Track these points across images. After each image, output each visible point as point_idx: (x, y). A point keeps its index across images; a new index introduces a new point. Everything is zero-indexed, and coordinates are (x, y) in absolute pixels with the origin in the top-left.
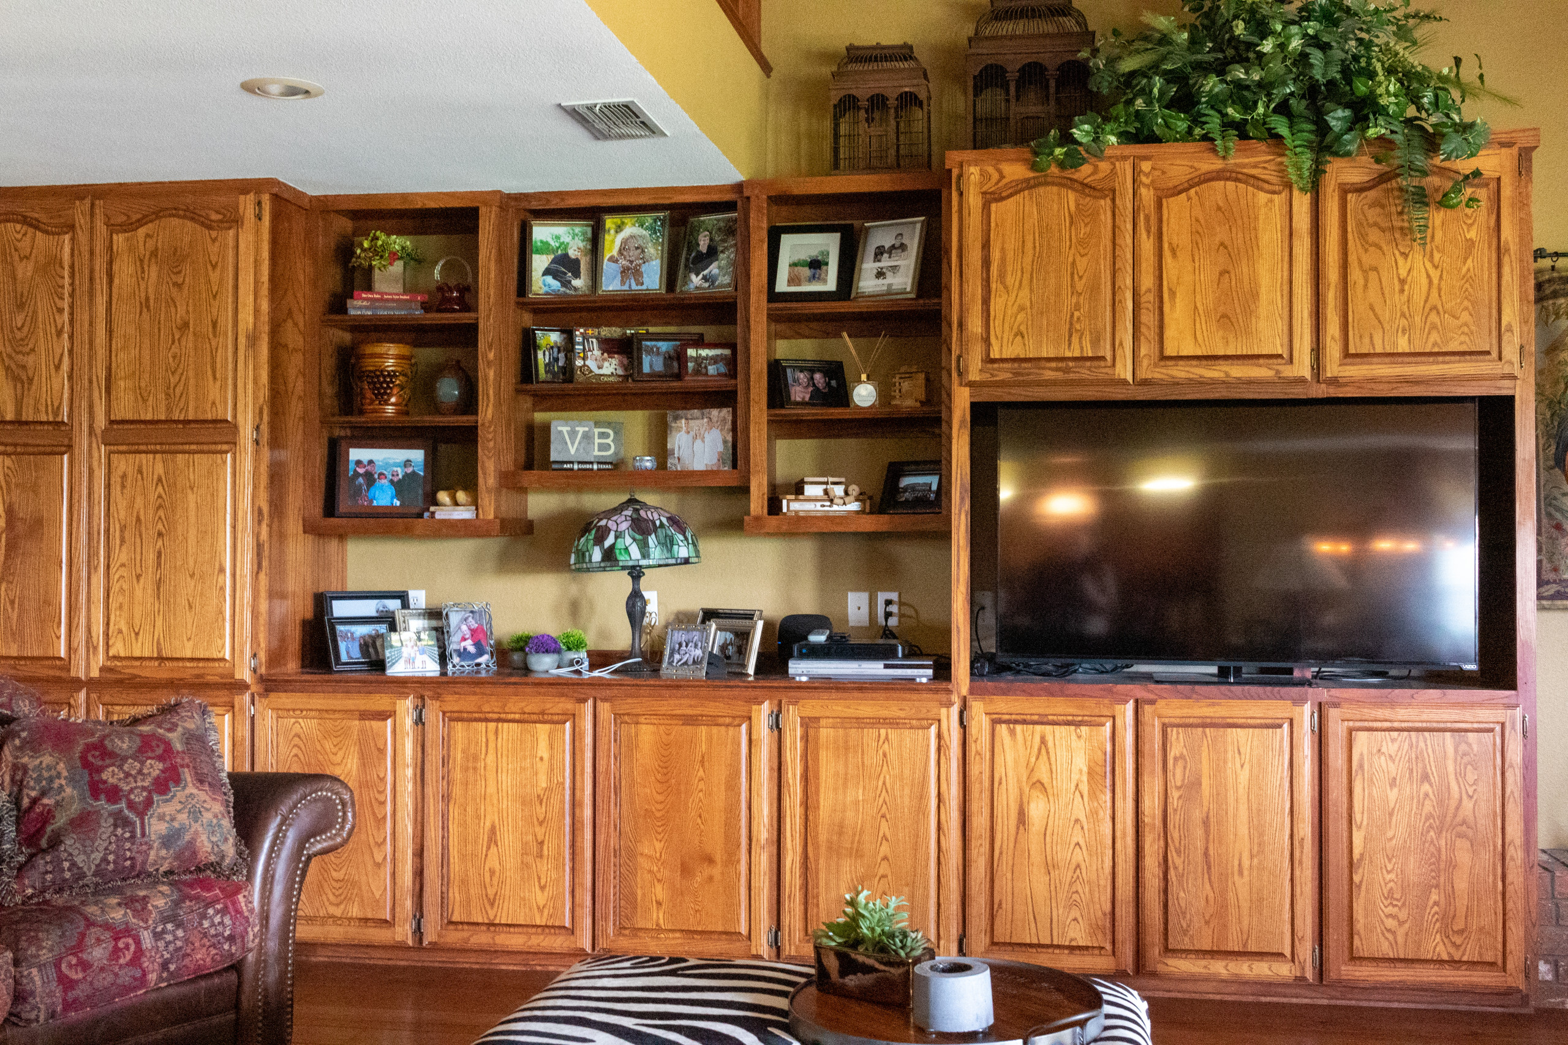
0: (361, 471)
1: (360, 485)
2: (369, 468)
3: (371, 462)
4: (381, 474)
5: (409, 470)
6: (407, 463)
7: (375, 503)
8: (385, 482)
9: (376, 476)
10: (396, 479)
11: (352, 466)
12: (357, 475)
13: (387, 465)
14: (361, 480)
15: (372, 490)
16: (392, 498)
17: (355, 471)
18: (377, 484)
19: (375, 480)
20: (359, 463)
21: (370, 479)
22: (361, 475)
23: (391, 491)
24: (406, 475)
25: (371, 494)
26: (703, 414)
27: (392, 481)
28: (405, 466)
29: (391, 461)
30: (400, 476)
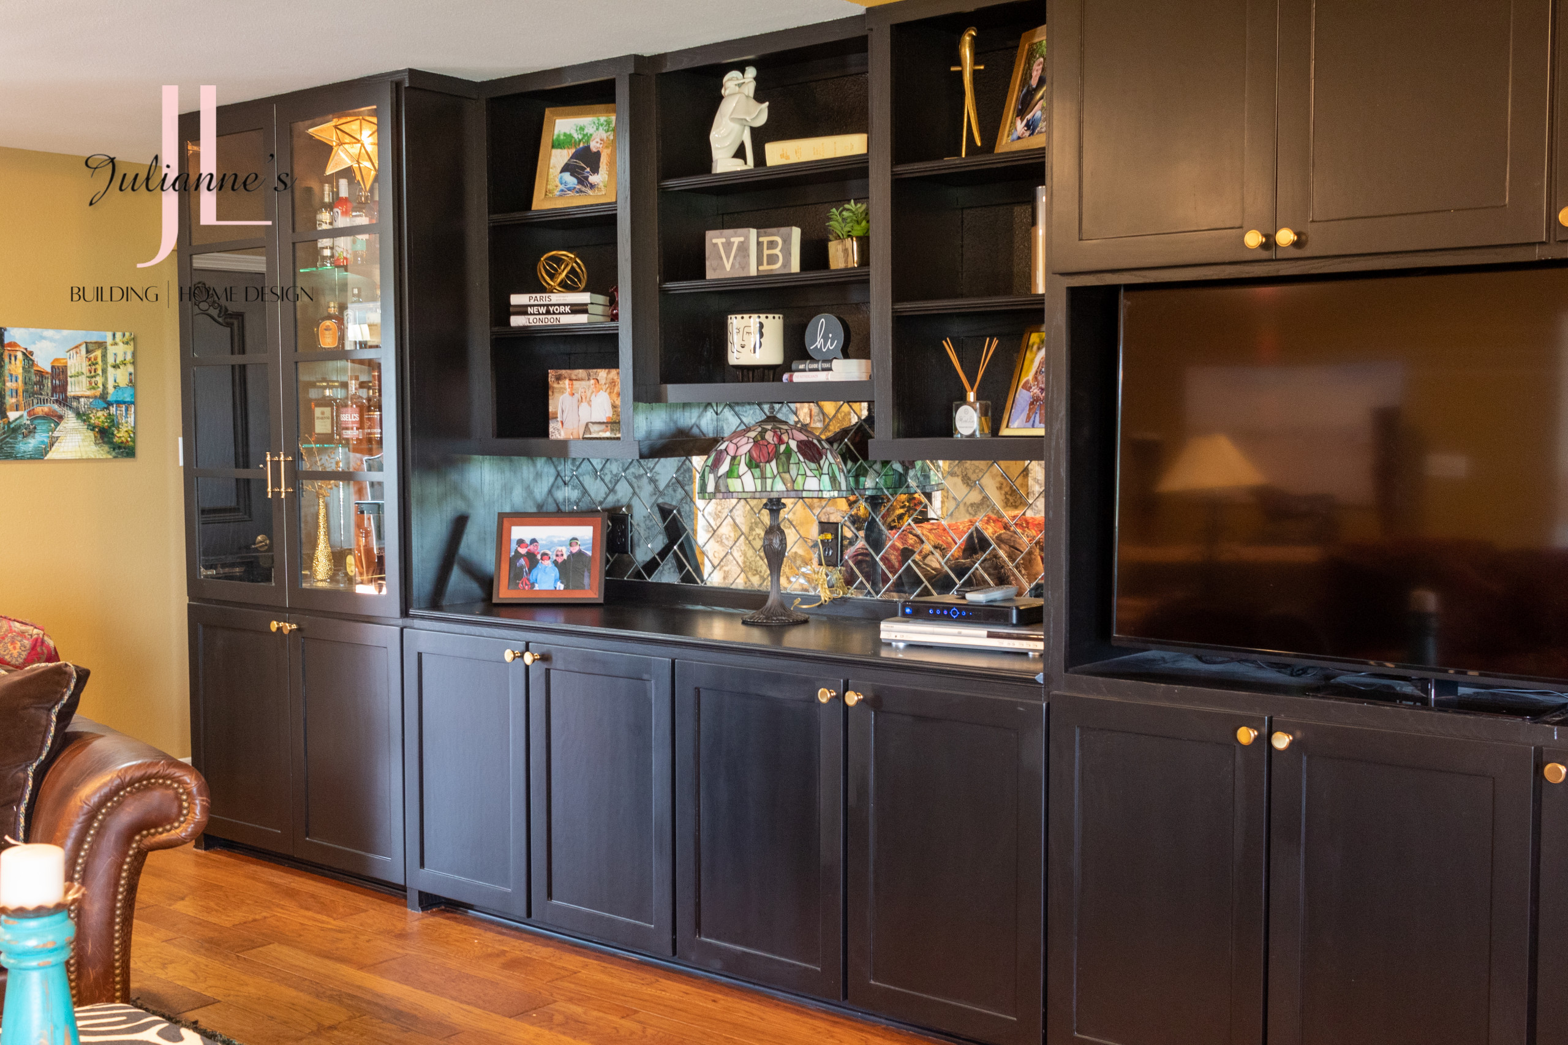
0: (523, 551)
1: (522, 567)
2: (531, 547)
3: (533, 541)
4: (544, 555)
5: (575, 549)
6: (573, 541)
7: (537, 587)
8: (548, 563)
9: (539, 557)
10: (560, 560)
11: (514, 546)
12: (518, 555)
13: (552, 544)
14: (522, 561)
15: (534, 572)
16: (555, 582)
17: (516, 551)
18: (539, 566)
19: (537, 562)
20: (520, 542)
21: (532, 560)
22: (522, 556)
23: (555, 573)
24: (572, 555)
25: (532, 577)
26: (589, 375)
27: (555, 563)
28: (571, 545)
29: (556, 540)
30: (565, 557)
